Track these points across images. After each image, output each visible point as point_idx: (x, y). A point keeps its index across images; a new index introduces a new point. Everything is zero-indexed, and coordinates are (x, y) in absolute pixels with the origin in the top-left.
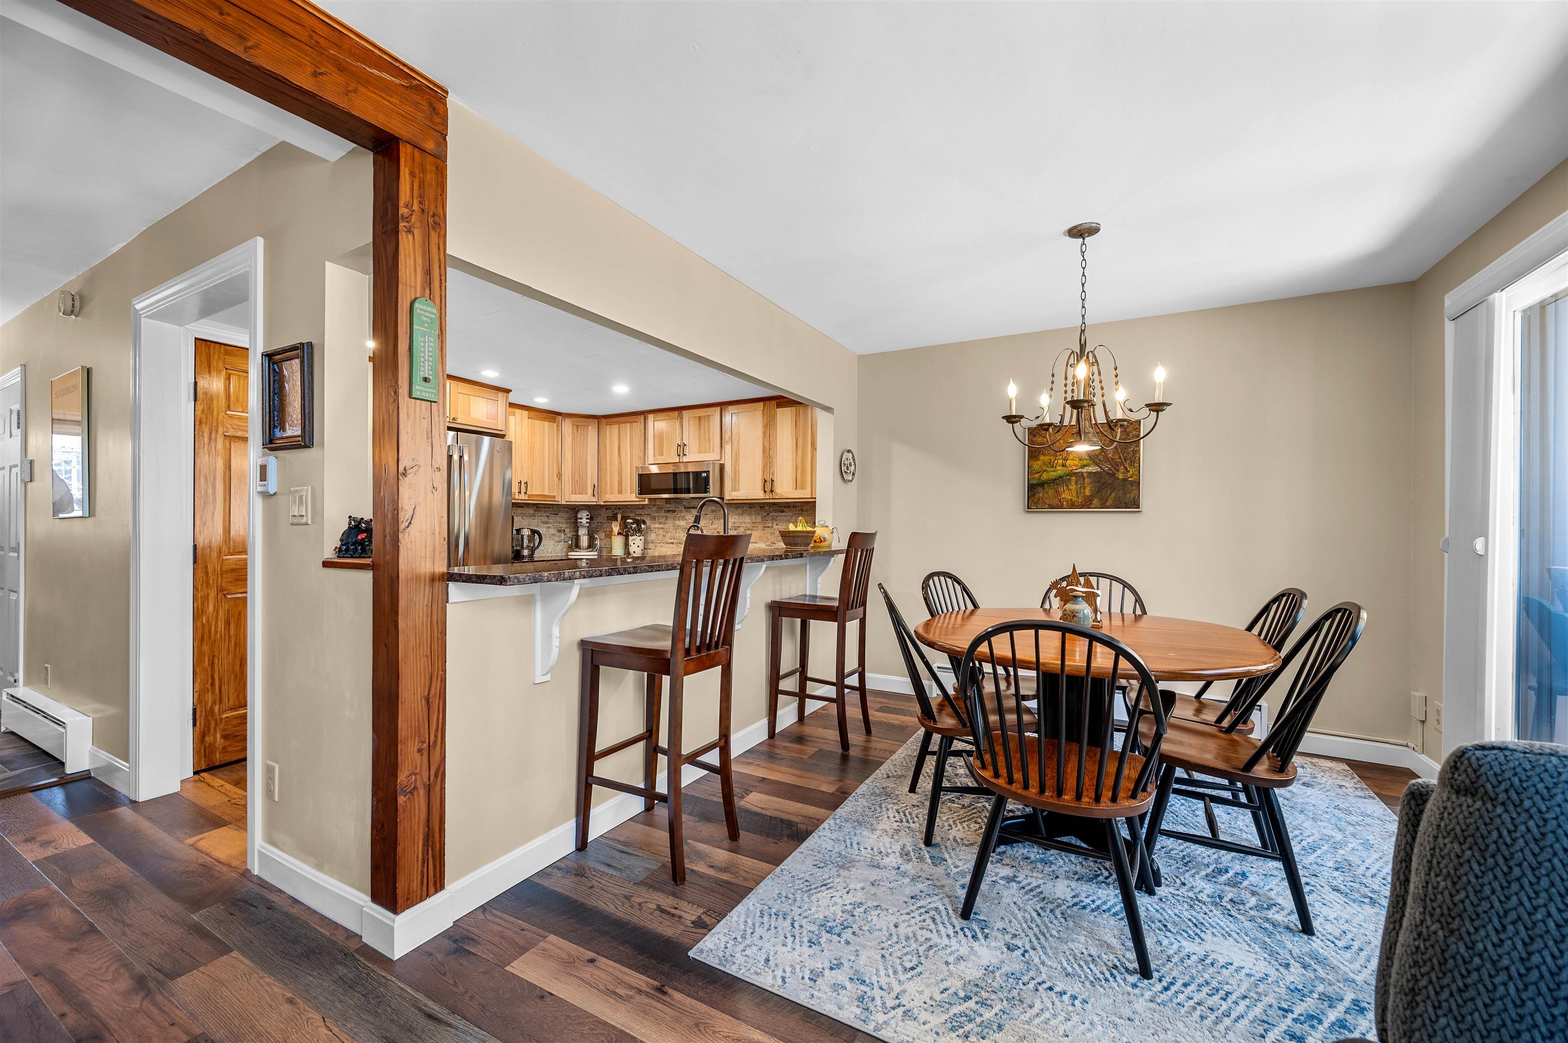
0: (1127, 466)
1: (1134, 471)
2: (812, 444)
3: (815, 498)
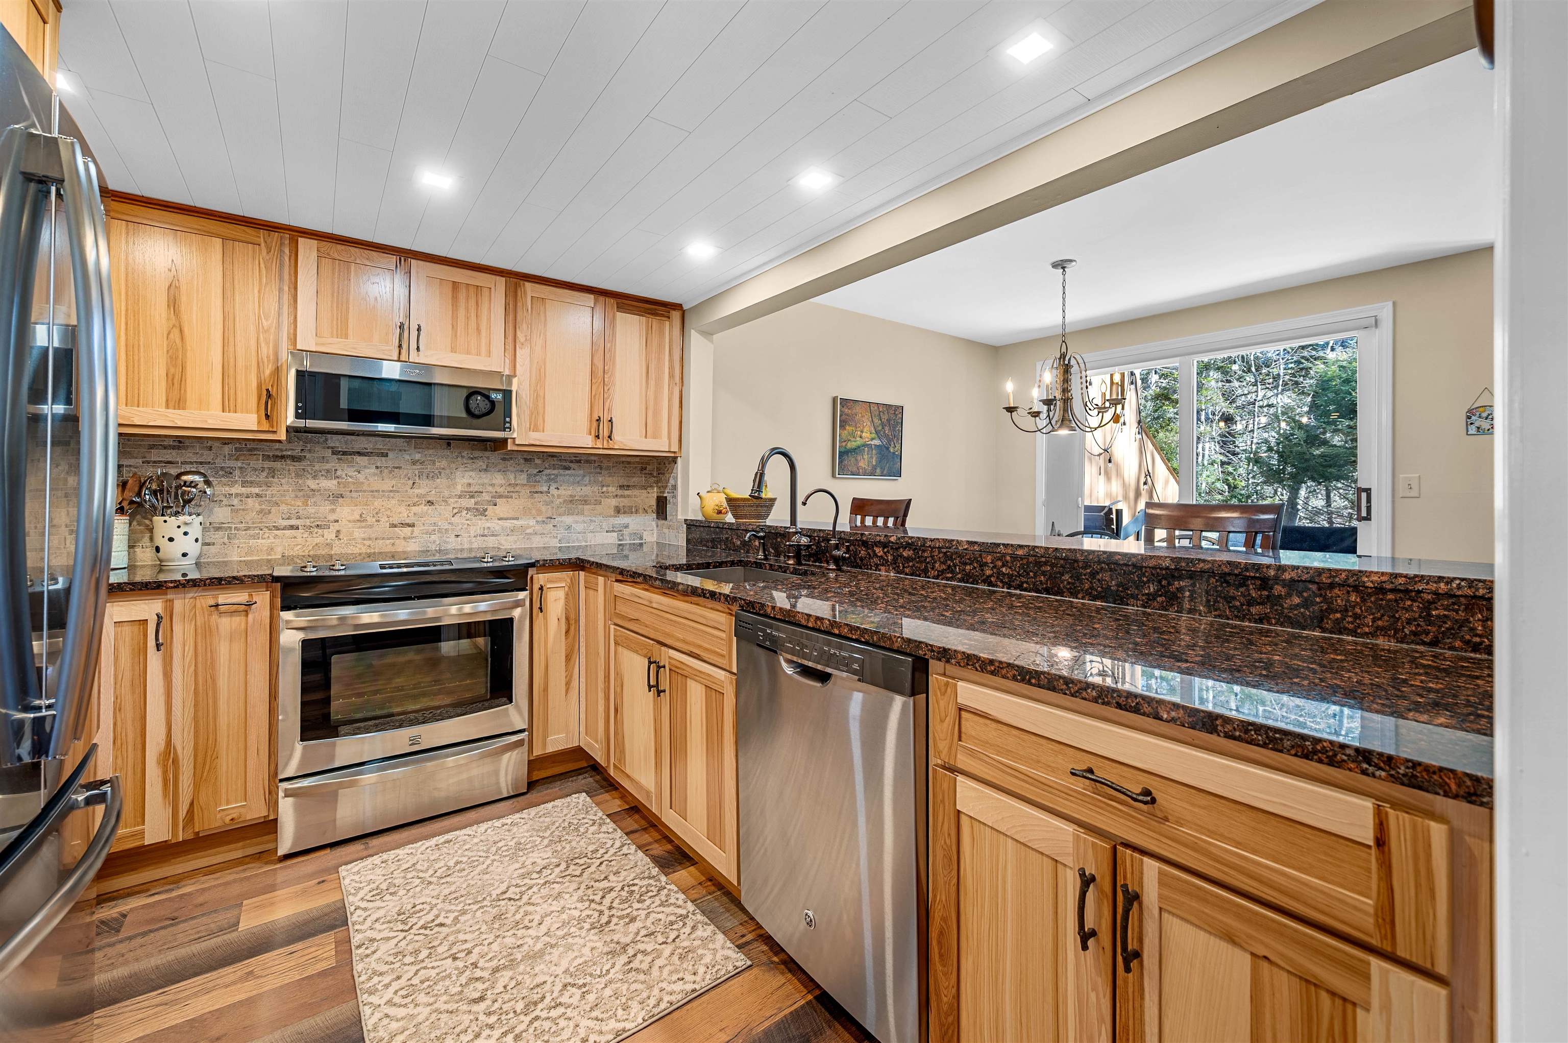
0: (895, 442)
1: (898, 446)
2: (671, 376)
3: (674, 452)
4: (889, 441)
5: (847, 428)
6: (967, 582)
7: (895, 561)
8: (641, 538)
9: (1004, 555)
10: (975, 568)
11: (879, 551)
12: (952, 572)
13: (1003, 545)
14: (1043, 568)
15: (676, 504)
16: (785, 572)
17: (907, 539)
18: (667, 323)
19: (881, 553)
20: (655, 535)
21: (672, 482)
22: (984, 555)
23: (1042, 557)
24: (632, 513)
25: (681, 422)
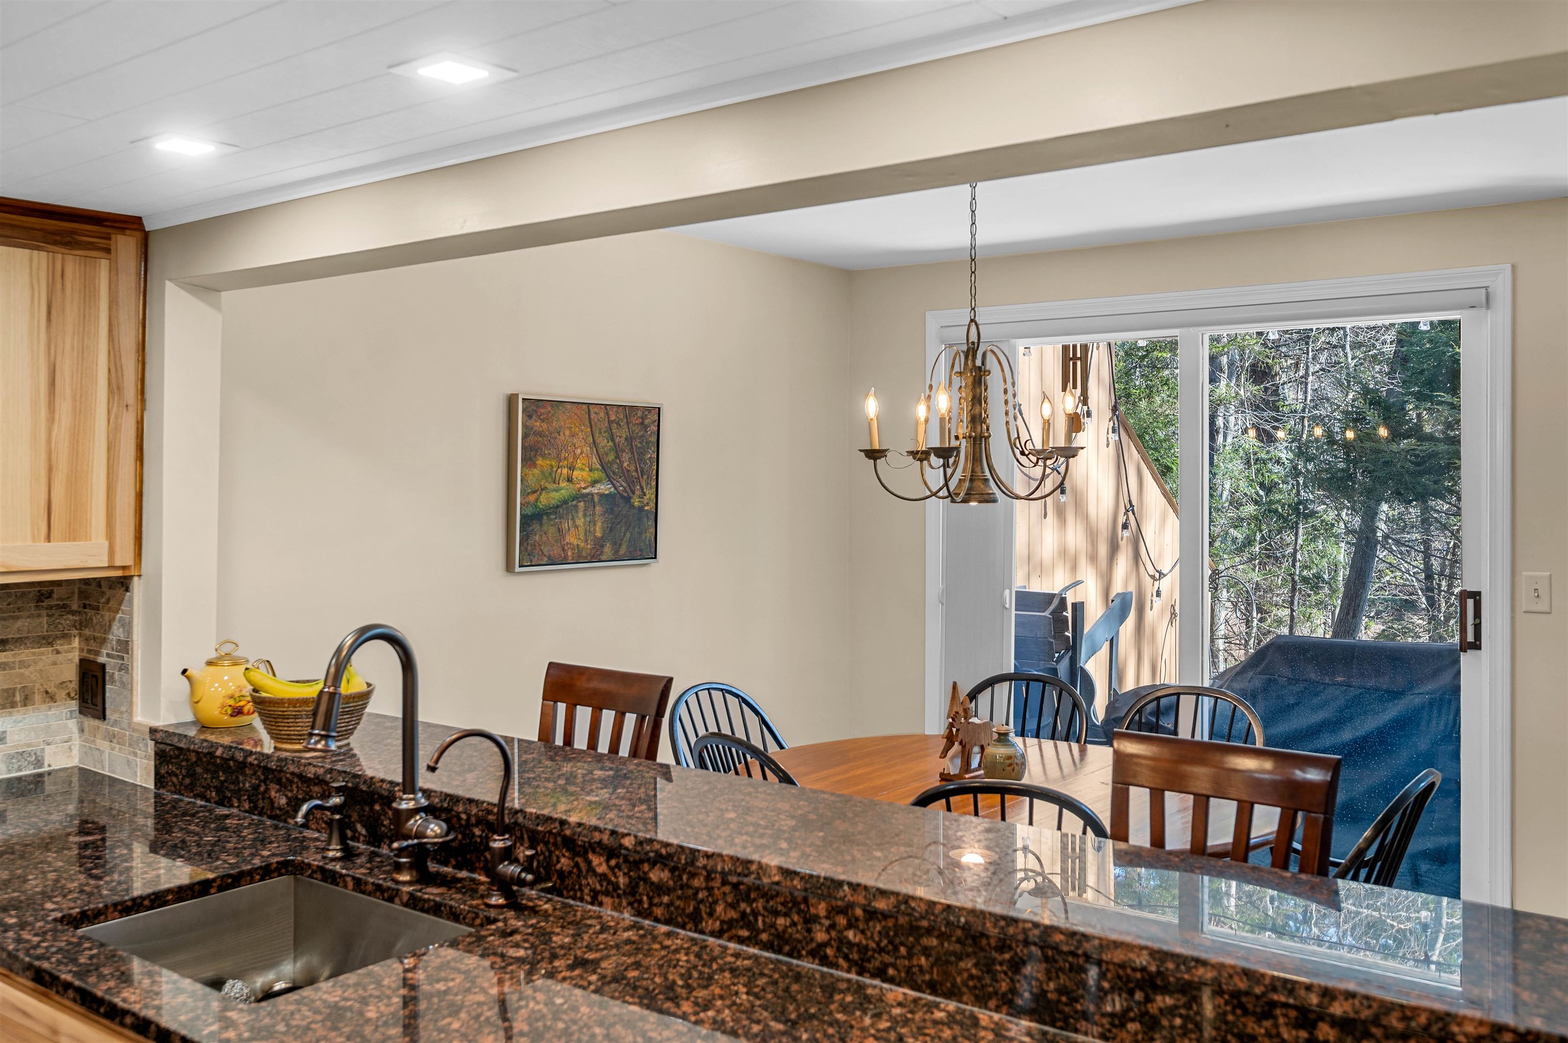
0: (644, 484)
1: (650, 494)
2: (115, 388)
3: (124, 568)
4: (631, 483)
5: (540, 462)
6: (779, 952)
7: (632, 890)
8: (39, 763)
9: (851, 906)
10: (794, 924)
11: (599, 864)
12: (750, 926)
13: (850, 884)
14: (925, 941)
15: (128, 687)
16: (391, 900)
17: (657, 846)
18: (104, 263)
19: (602, 869)
20: (76, 752)
21: (117, 632)
22: (812, 900)
23: (922, 918)
24: (13, 705)
25: (139, 496)
